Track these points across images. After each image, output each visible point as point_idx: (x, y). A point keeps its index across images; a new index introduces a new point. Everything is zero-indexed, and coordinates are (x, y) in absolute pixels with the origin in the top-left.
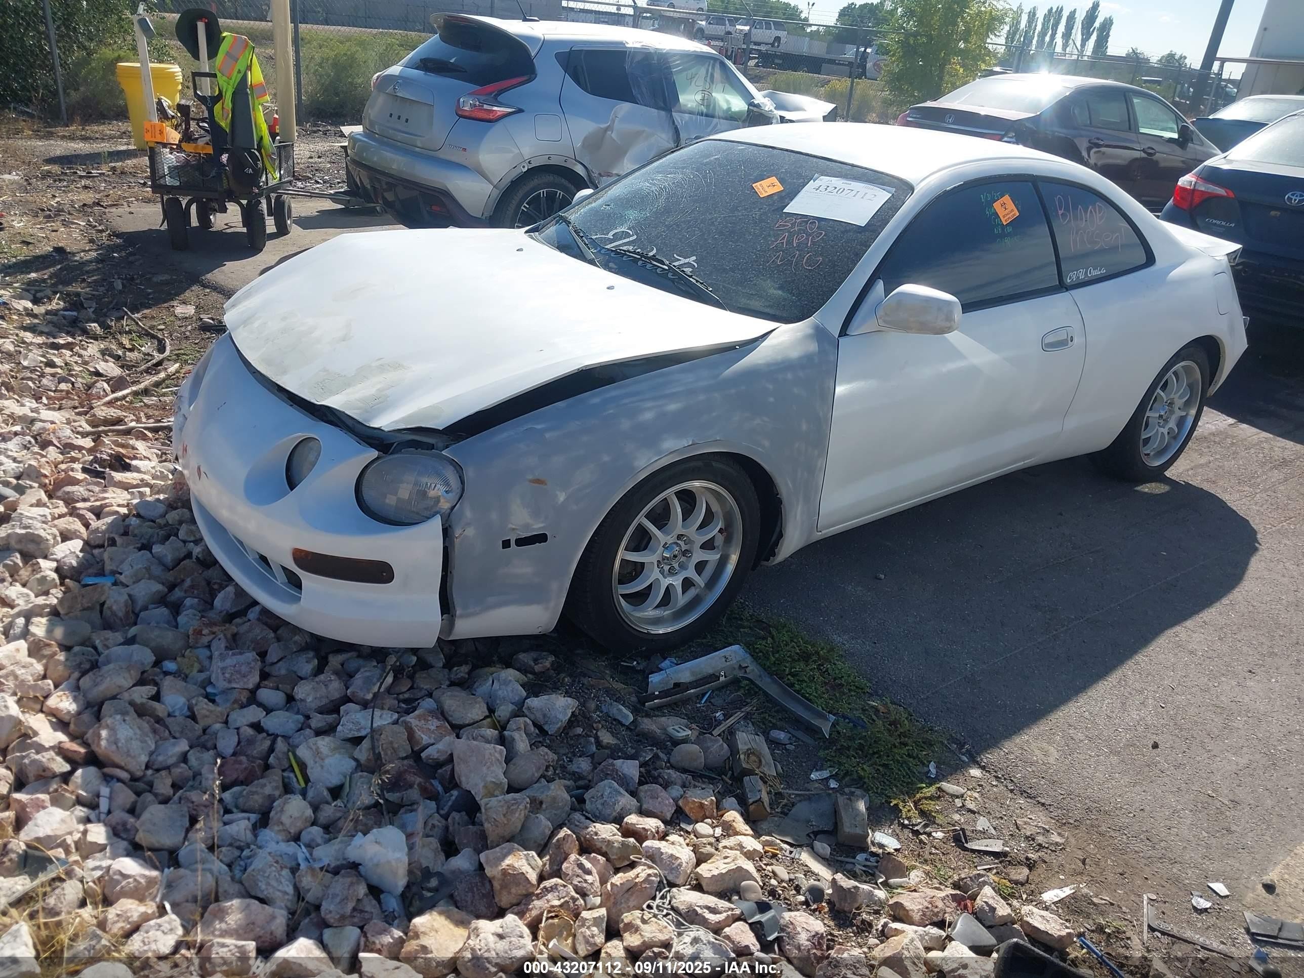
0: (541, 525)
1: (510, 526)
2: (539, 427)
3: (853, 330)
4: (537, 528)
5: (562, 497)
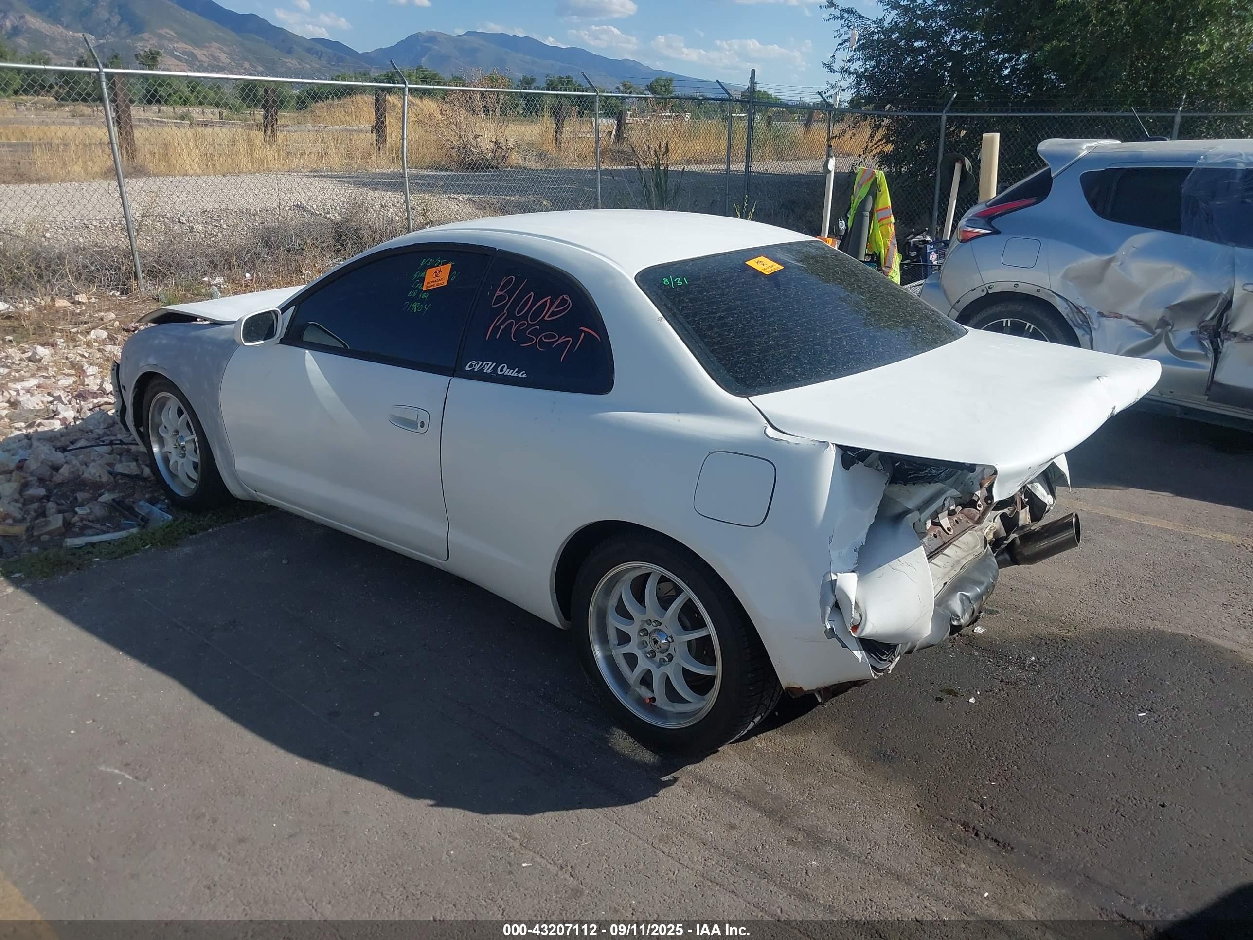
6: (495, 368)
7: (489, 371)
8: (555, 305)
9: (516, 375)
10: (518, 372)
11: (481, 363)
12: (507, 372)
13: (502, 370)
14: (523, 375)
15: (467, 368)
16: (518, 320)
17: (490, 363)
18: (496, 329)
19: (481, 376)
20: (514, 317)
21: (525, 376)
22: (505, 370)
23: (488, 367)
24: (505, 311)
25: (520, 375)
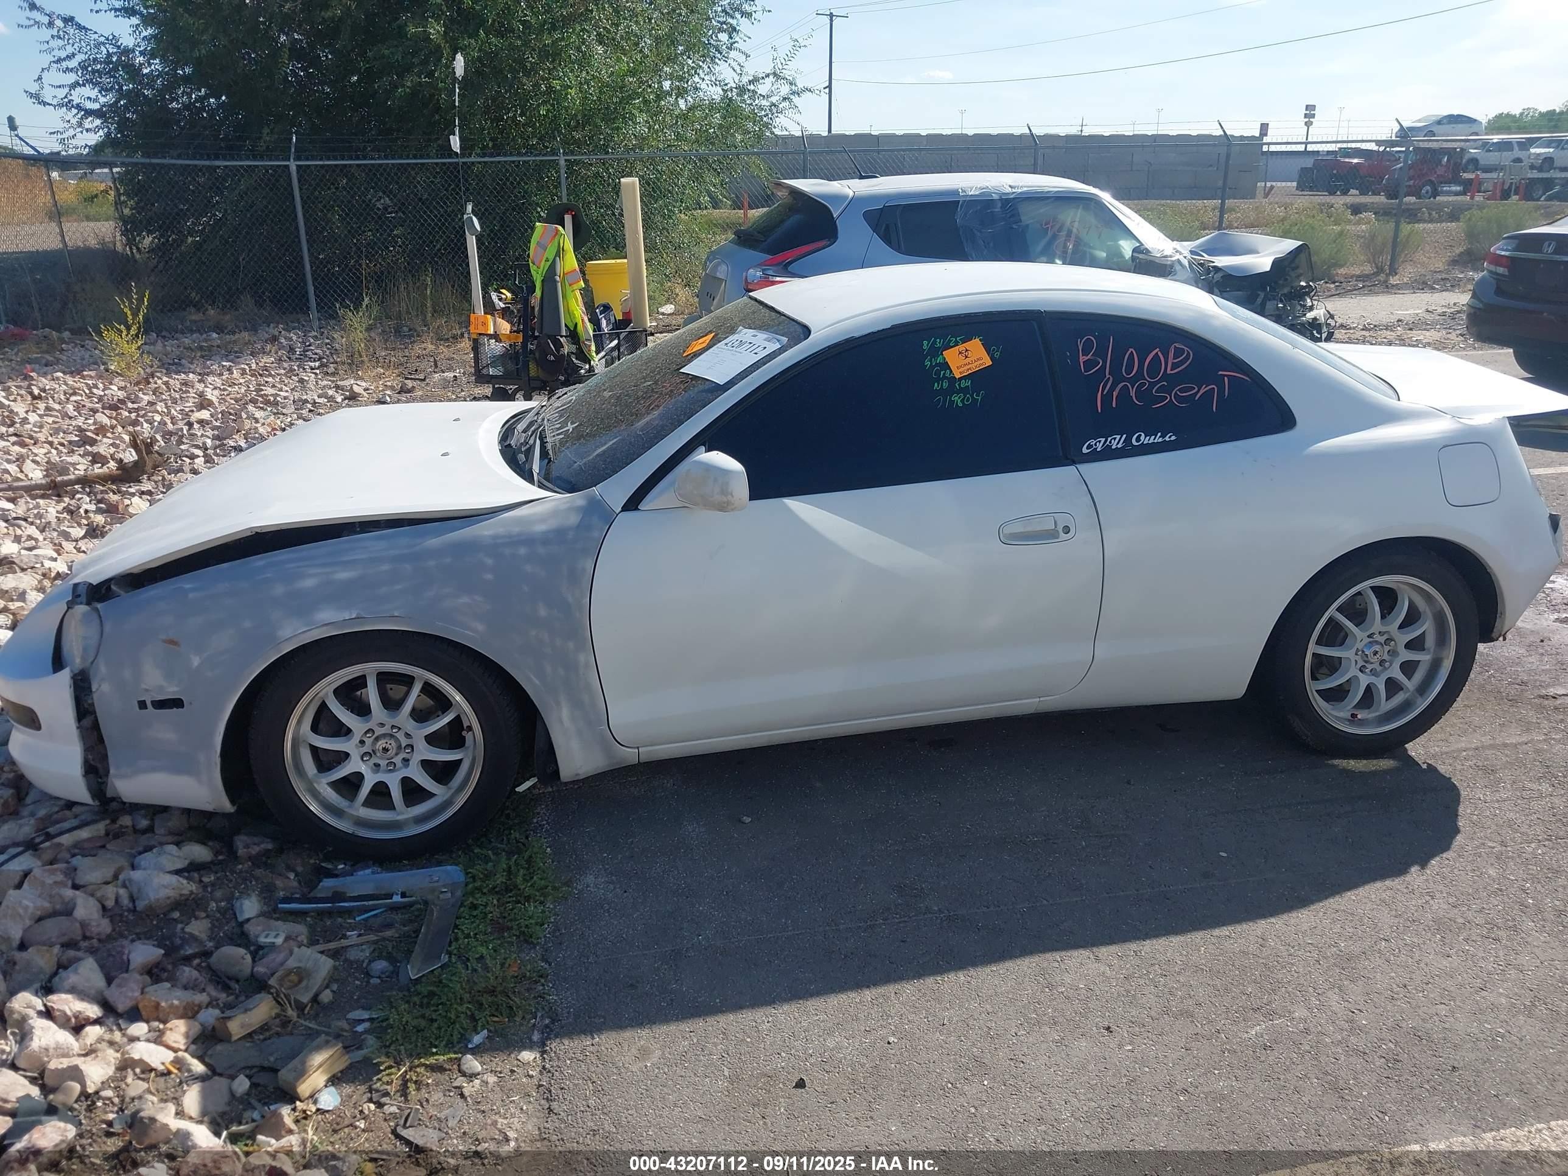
0: (175, 689)
1: (144, 686)
2: (188, 586)
3: (645, 505)
4: (171, 691)
5: (196, 661)
6: (1128, 441)
7: (1119, 446)
8: (1171, 355)
9: (1161, 440)
10: (1163, 436)
11: (1103, 440)
12: (1145, 440)
13: (1138, 439)
14: (1170, 437)
15: (1085, 450)
16: (1133, 381)
17: (1118, 437)
18: (1107, 399)
19: (1108, 454)
20: (1125, 379)
21: (1173, 438)
22: (1142, 438)
23: (1117, 442)
24: (1108, 376)
25: (1167, 439)
